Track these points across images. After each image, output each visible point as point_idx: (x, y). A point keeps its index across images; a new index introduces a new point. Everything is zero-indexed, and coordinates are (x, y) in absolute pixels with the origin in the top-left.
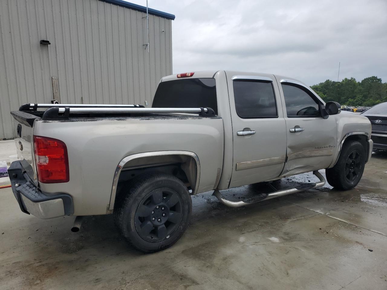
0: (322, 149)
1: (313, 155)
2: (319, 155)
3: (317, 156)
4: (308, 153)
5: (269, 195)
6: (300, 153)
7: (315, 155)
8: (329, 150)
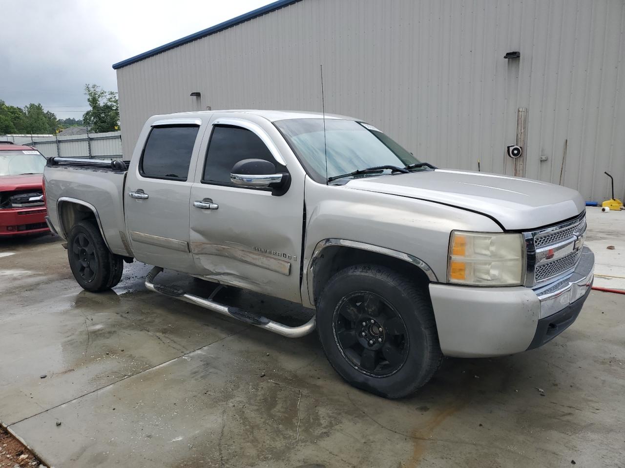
0: (267, 255)
1: (249, 259)
2: (261, 264)
3: (257, 266)
4: (239, 253)
5: (185, 295)
6: (224, 249)
7: (254, 261)
8: (281, 262)
